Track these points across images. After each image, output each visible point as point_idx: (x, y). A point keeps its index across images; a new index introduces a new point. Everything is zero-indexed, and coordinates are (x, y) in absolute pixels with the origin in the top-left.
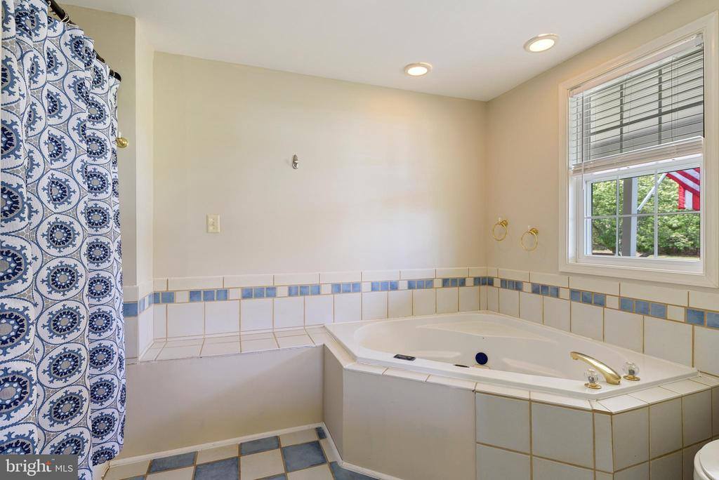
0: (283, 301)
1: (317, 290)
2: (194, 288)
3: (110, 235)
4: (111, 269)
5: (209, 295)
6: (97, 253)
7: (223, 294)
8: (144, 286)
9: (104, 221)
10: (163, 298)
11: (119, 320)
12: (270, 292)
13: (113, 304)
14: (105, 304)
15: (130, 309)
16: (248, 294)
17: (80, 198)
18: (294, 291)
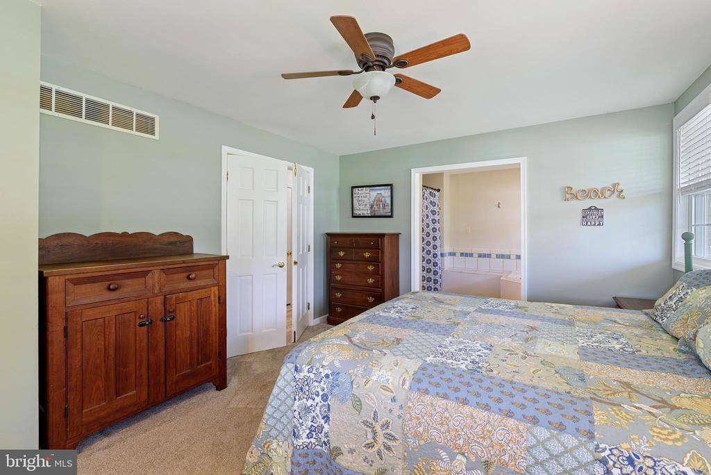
0: (494, 260)
1: (509, 257)
2: (462, 252)
3: (437, 234)
4: (438, 243)
5: (466, 255)
6: (435, 238)
7: (471, 255)
8: (447, 250)
9: (436, 231)
10: (452, 254)
11: (439, 257)
12: (489, 256)
13: (438, 252)
14: (436, 251)
15: (442, 255)
16: (480, 256)
17: (431, 226)
18: (498, 256)
